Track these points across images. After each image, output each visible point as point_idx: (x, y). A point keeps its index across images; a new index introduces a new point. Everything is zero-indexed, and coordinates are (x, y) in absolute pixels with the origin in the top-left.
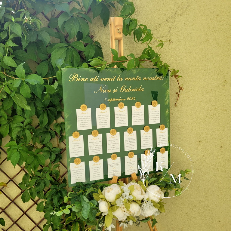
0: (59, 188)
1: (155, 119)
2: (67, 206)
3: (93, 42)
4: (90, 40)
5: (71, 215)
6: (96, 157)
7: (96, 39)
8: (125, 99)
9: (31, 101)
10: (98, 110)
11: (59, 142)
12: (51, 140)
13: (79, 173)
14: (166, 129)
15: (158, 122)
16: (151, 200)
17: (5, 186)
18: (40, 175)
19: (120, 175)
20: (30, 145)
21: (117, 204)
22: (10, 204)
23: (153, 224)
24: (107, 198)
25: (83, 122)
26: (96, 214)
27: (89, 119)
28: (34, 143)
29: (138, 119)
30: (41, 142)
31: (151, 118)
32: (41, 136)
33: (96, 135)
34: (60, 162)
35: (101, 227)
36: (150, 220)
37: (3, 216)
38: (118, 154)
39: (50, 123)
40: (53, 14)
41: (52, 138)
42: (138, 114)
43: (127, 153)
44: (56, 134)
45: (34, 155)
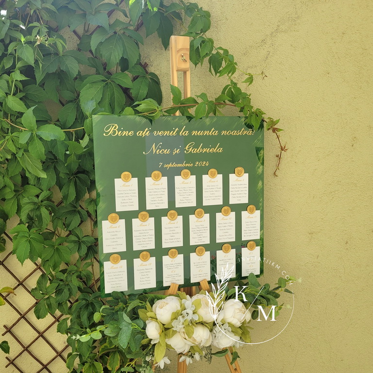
0: (91, 298)
1: (240, 195)
2: (99, 328)
3: (147, 72)
4: (141, 71)
5: (107, 341)
6: (144, 253)
7: (151, 69)
8: (192, 165)
9: (50, 164)
10: (148, 180)
11: (93, 228)
12: (80, 224)
13: (117, 277)
14: (258, 213)
15: (245, 200)
16: (228, 323)
17: (11, 293)
18: (64, 277)
19: (182, 282)
20: (49, 231)
21: (173, 327)
22: (19, 320)
23: (232, 361)
24: (158, 317)
25: (125, 198)
26: (140, 341)
27: (134, 195)
28: (56, 228)
29: (211, 195)
30: (66, 226)
31: (234, 195)
32: (66, 218)
33: (145, 219)
34: (95, 258)
35: (148, 362)
36: (229, 353)
37: (8, 338)
38: (179, 250)
39: (78, 197)
40: (86, 29)
41: (82, 222)
42: (213, 187)
43: (194, 249)
44: (89, 215)
45: (54, 246)
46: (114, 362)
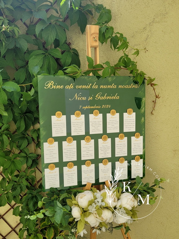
0: (35, 193)
1: (130, 127)
2: (41, 211)
3: (70, 49)
4: (67, 47)
5: (46, 220)
6: (70, 163)
7: (73, 47)
8: (100, 107)
9: (9, 107)
10: (73, 117)
11: (35, 148)
12: (27, 146)
13: (53, 178)
15: (133, 130)
16: (124, 208)
18: (17, 179)
19: (94, 182)
20: (8, 150)
21: (89, 210)
23: (126, 232)
24: (80, 204)
25: (58, 128)
26: (68, 219)
27: (64, 126)
28: (12, 148)
29: (113, 126)
30: (18, 147)
31: (126, 126)
32: (18, 142)
33: (71, 141)
34: (36, 167)
35: (73, 232)
36: (124, 227)
38: (92, 161)
39: (27, 128)
40: (32, 21)
41: (29, 144)
42: (113, 121)
43: (101, 160)
44: (33, 140)
45: (11, 160)
46: (50, 233)
